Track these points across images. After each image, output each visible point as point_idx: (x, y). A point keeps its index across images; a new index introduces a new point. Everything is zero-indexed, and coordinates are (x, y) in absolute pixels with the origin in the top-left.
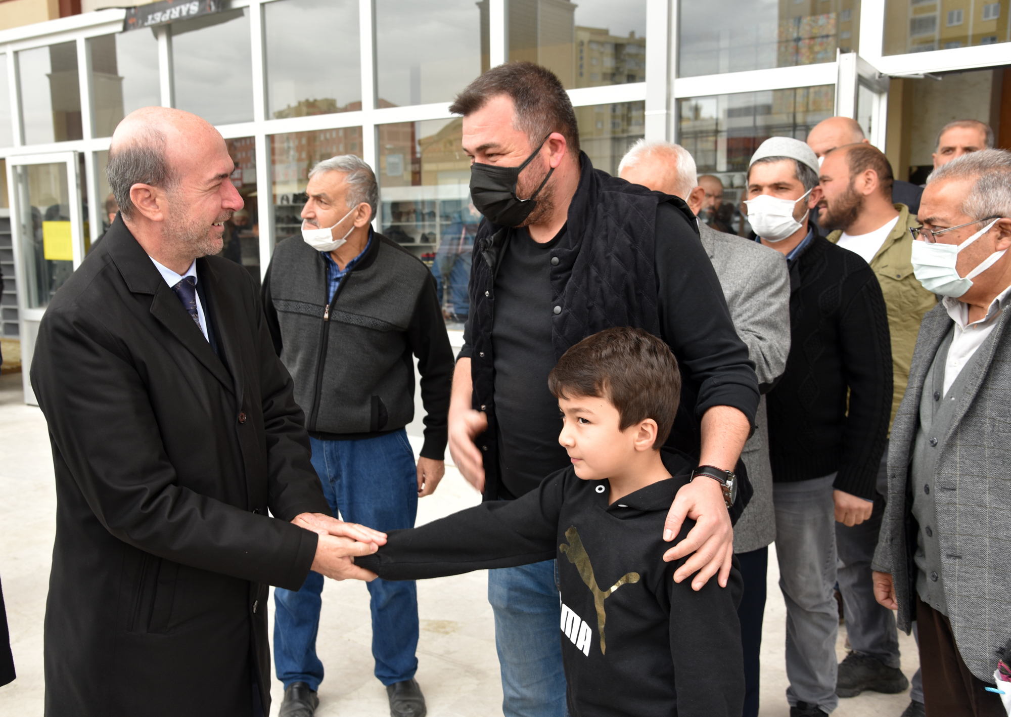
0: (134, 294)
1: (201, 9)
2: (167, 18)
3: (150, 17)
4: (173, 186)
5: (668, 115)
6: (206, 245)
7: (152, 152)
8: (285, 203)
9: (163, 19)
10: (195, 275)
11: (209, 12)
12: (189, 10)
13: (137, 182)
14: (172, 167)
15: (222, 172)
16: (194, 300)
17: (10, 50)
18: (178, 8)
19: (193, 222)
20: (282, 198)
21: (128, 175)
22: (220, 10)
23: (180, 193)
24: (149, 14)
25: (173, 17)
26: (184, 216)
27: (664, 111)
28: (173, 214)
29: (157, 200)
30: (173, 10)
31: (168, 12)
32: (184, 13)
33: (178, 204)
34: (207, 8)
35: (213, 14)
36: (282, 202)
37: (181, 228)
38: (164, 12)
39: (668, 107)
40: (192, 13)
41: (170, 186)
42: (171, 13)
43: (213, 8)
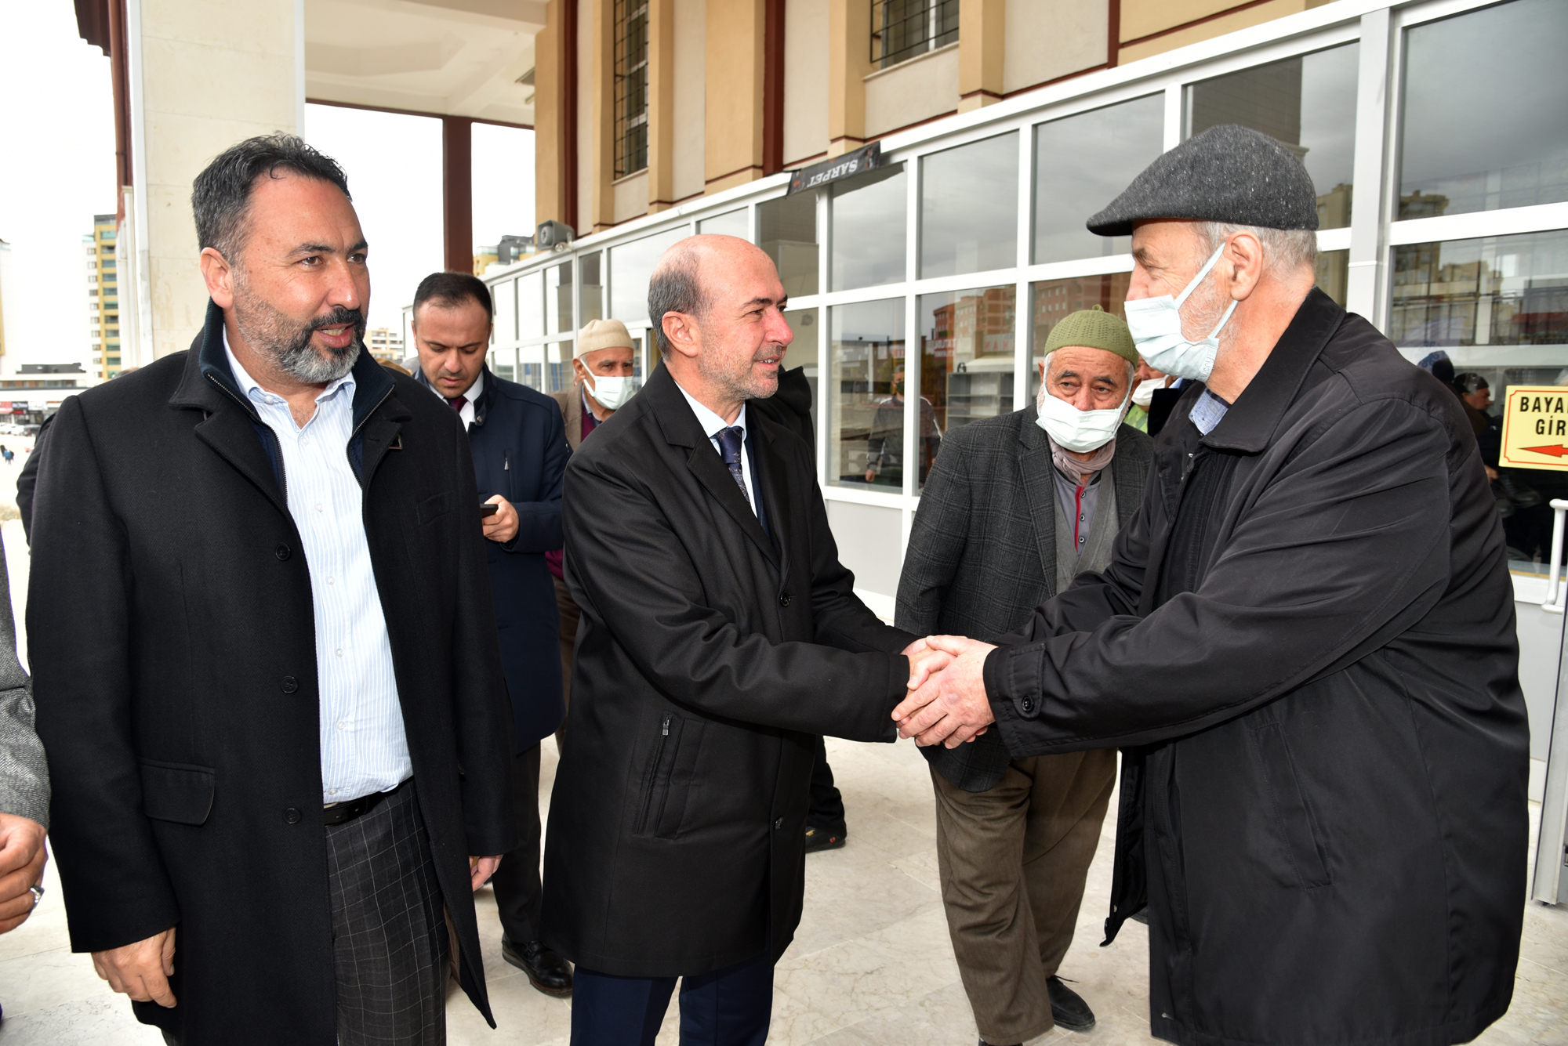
0: (672, 446)
1: (859, 168)
2: (828, 179)
3: (813, 178)
4: (705, 313)
5: (1378, 268)
6: (750, 385)
7: (682, 275)
8: (961, 371)
9: (824, 180)
10: (743, 426)
11: (868, 169)
12: (848, 168)
13: (669, 310)
14: (703, 290)
15: (763, 296)
16: (739, 453)
17: (693, 220)
18: (838, 168)
19: (728, 357)
20: (959, 366)
21: (661, 304)
22: (878, 166)
23: (712, 321)
24: (812, 176)
25: (833, 176)
26: (717, 350)
27: (1375, 262)
28: (706, 348)
29: (690, 330)
30: (834, 169)
31: (829, 172)
32: (844, 172)
33: (710, 335)
34: (866, 165)
35: (871, 171)
36: (958, 370)
37: (716, 364)
38: (826, 173)
39: (1379, 257)
40: (850, 171)
41: (701, 313)
42: (832, 173)
43: (871, 165)
